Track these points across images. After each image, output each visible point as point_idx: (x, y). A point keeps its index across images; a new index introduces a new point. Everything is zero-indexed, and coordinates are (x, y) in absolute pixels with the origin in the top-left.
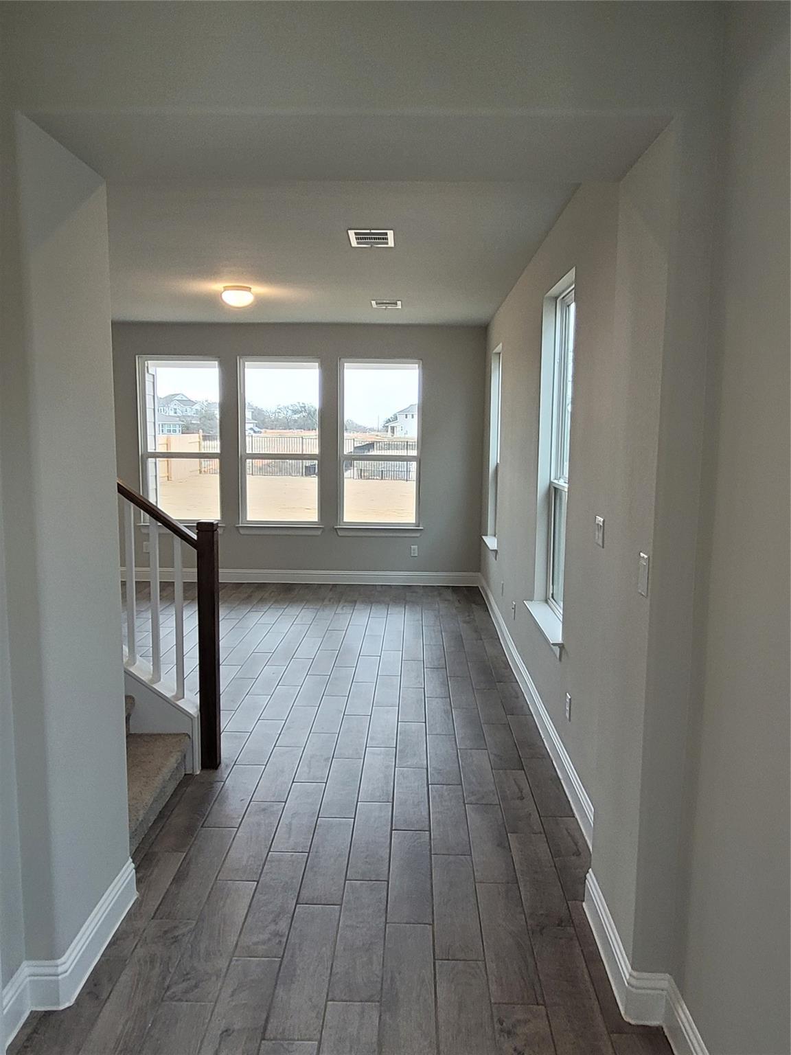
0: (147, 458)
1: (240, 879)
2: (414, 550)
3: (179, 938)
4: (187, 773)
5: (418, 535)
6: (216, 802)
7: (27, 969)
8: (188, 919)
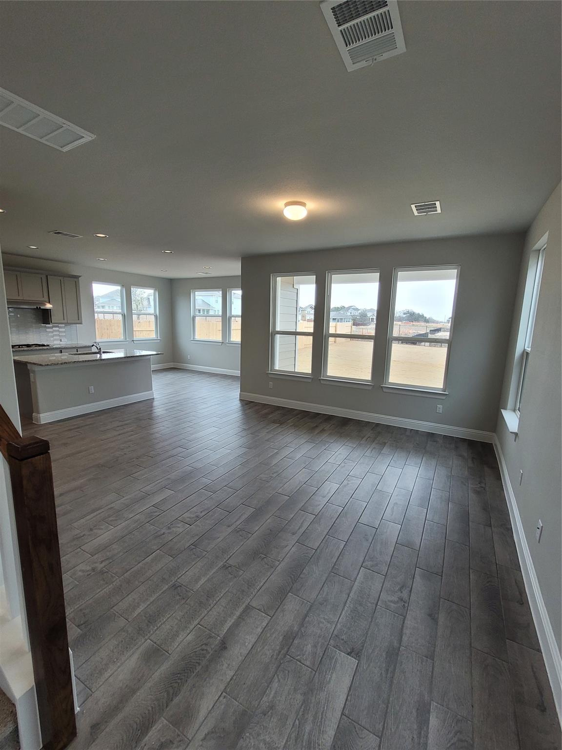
0: (275, 335)
2: (439, 408)
5: (444, 398)
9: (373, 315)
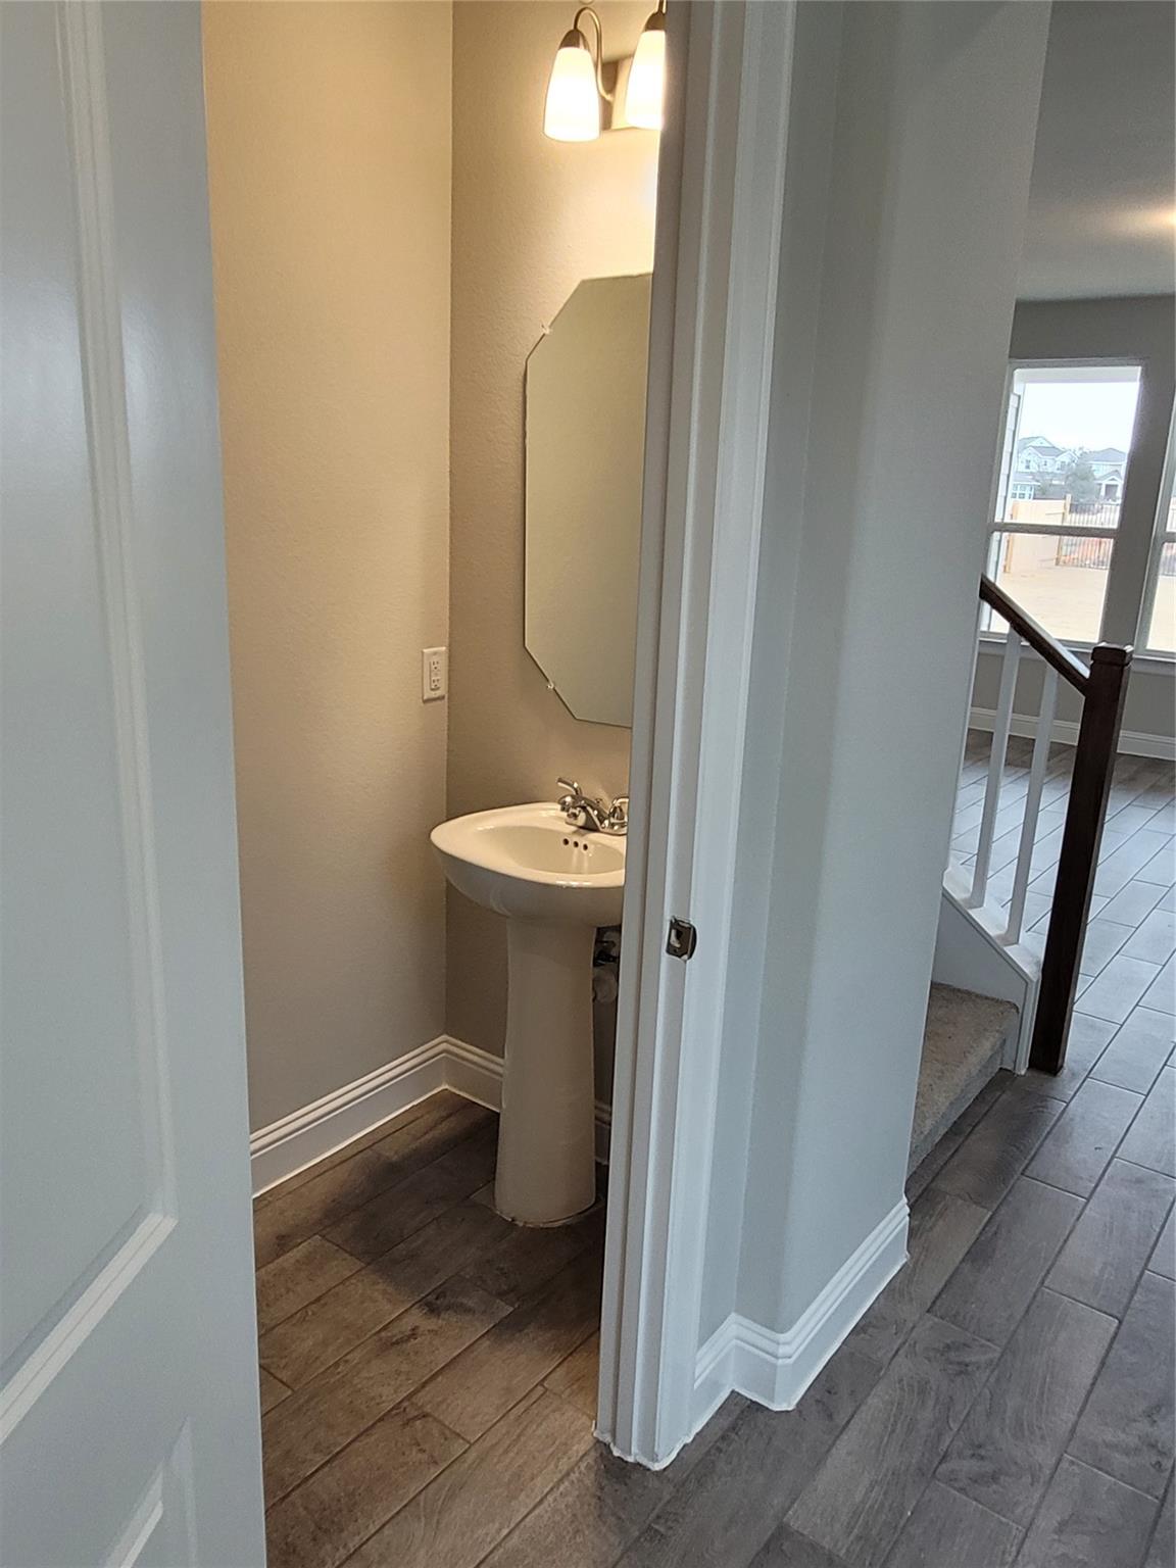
1: (1085, 1301)
3: (970, 1368)
4: (1004, 1067)
6: (1050, 1136)
7: (734, 1326)
8: (989, 1340)
9: (1113, 474)
